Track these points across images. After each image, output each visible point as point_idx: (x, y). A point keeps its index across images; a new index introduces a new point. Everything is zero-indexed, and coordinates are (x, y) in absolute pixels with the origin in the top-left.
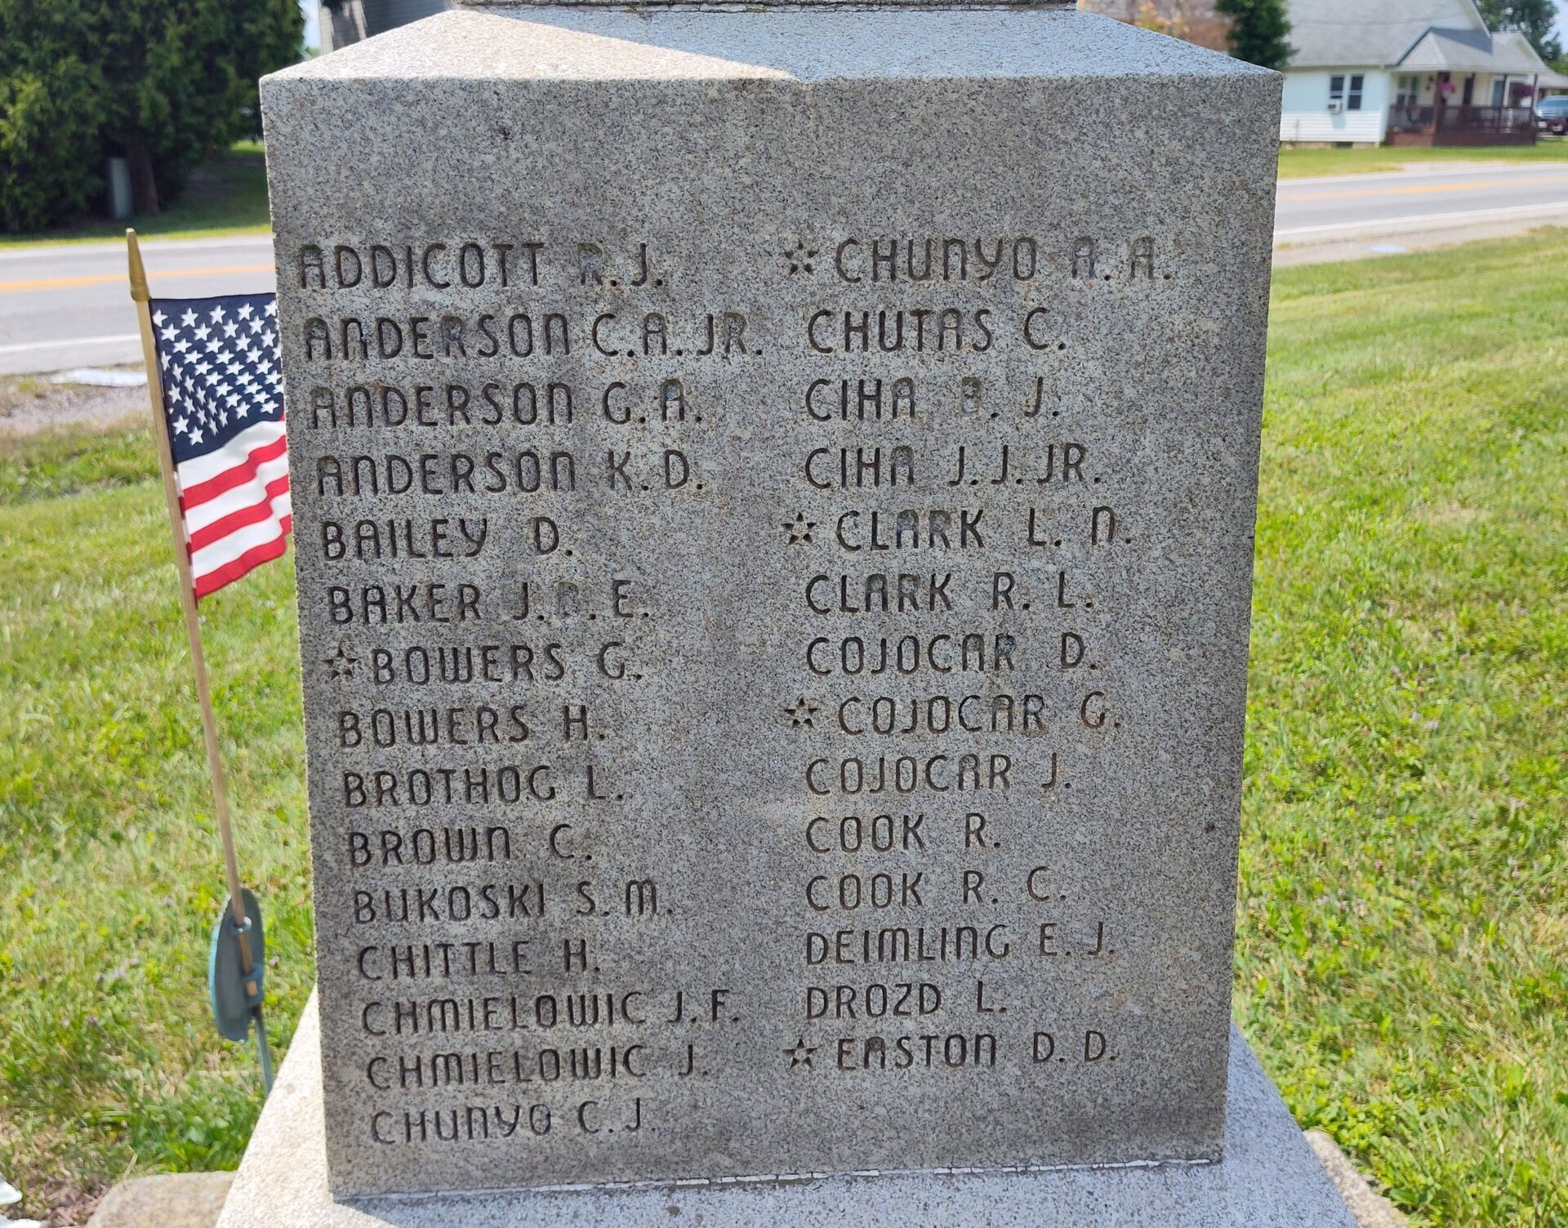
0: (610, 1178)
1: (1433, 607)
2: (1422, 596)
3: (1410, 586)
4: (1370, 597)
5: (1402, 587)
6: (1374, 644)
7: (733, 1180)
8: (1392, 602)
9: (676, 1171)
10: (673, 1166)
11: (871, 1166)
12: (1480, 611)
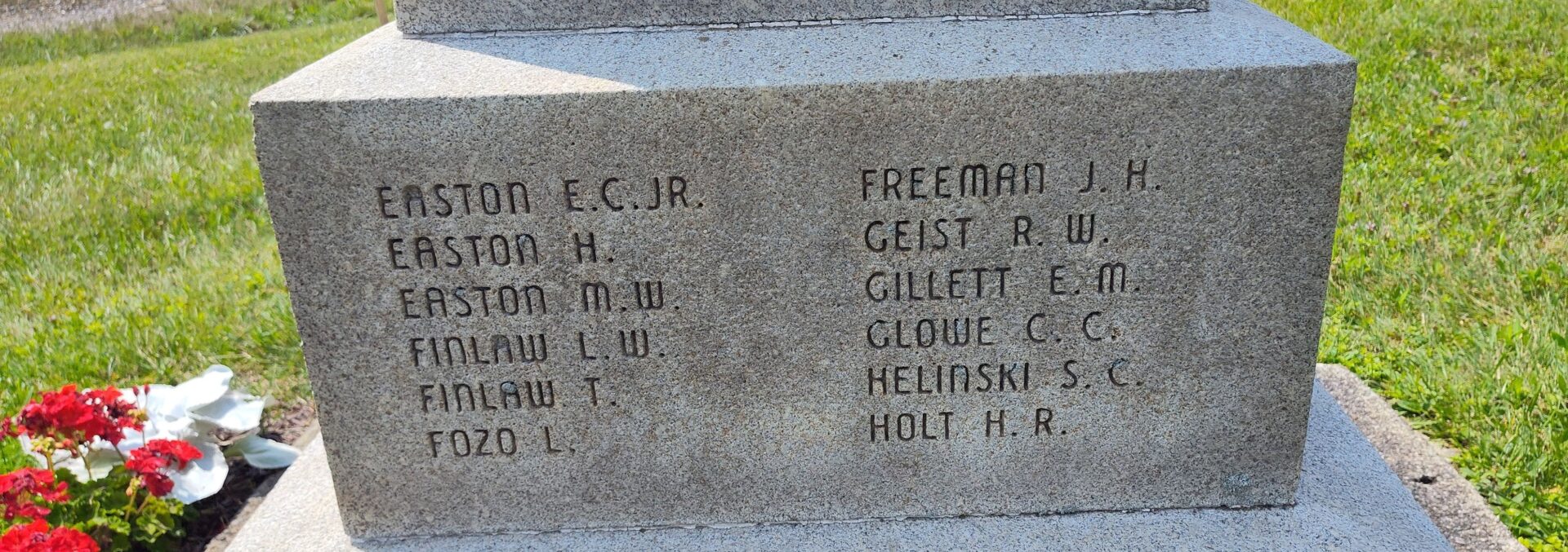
0: (648, 20)
1: (1469, 53)
2: (1460, 45)
3: (1451, 38)
4: (1415, 46)
5: (1444, 39)
6: (1417, 76)
7: (760, 25)
8: (1434, 51)
9: (707, 14)
10: (704, 9)
11: (884, 13)
12: (1511, 54)
